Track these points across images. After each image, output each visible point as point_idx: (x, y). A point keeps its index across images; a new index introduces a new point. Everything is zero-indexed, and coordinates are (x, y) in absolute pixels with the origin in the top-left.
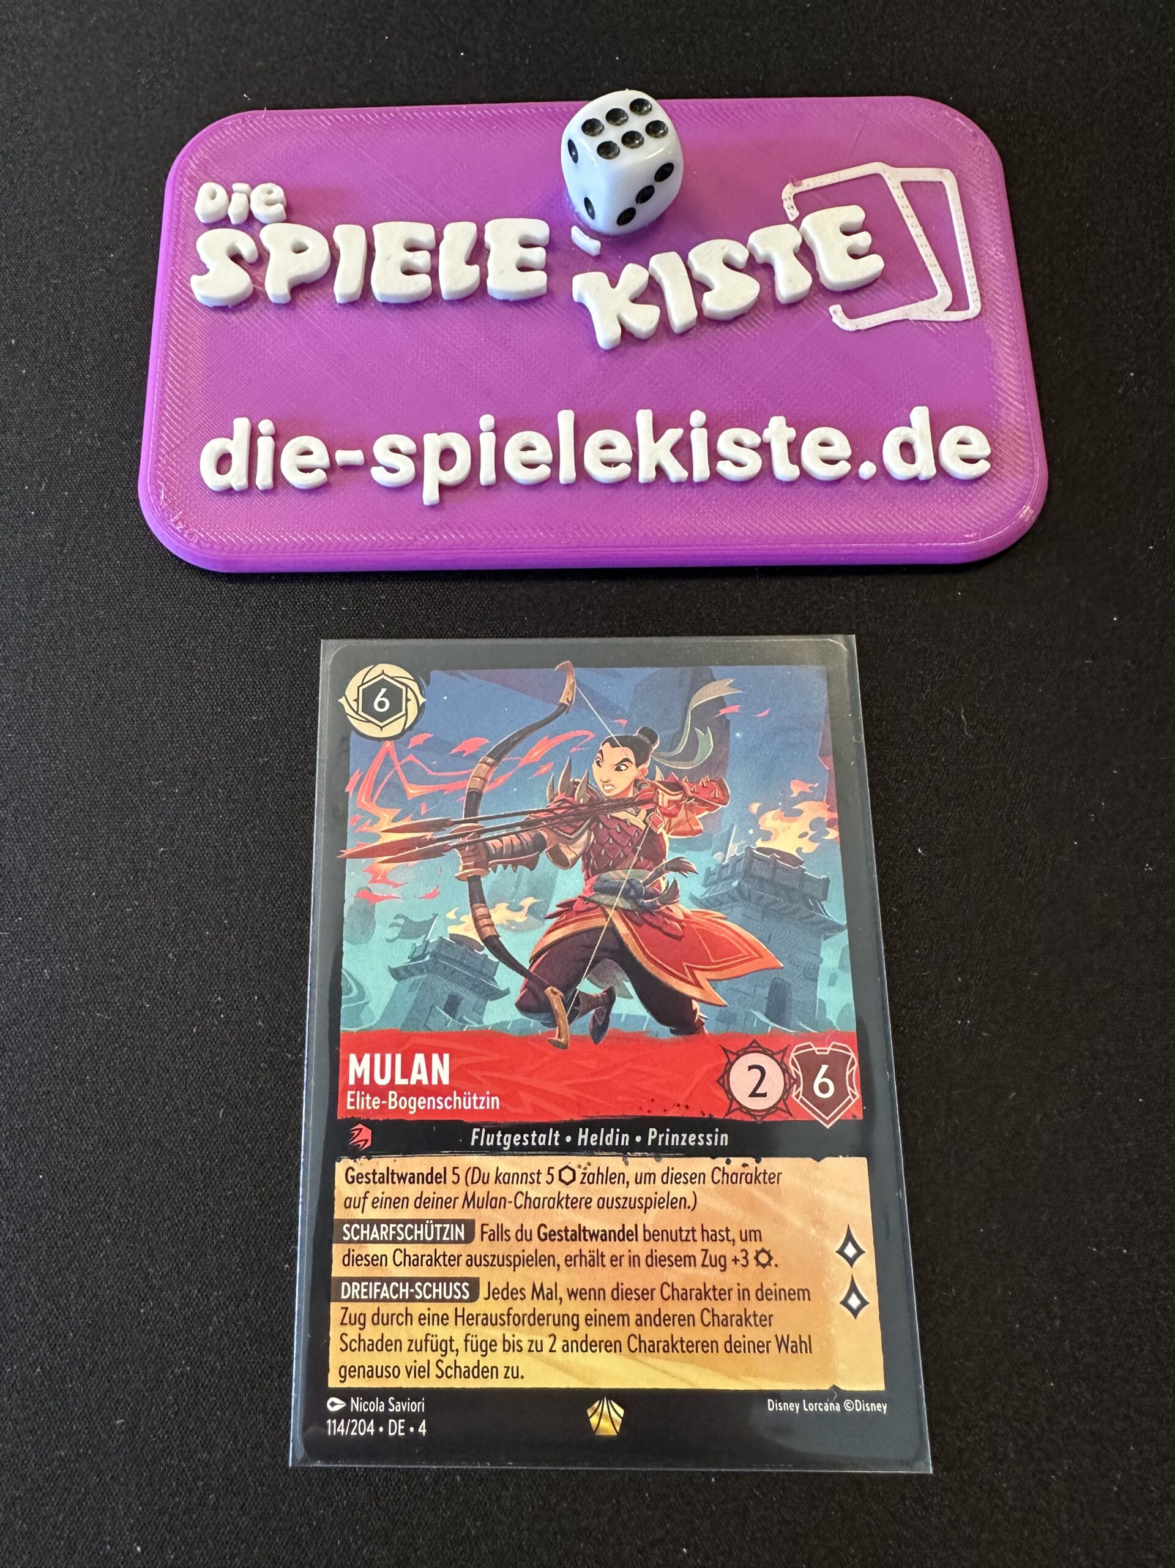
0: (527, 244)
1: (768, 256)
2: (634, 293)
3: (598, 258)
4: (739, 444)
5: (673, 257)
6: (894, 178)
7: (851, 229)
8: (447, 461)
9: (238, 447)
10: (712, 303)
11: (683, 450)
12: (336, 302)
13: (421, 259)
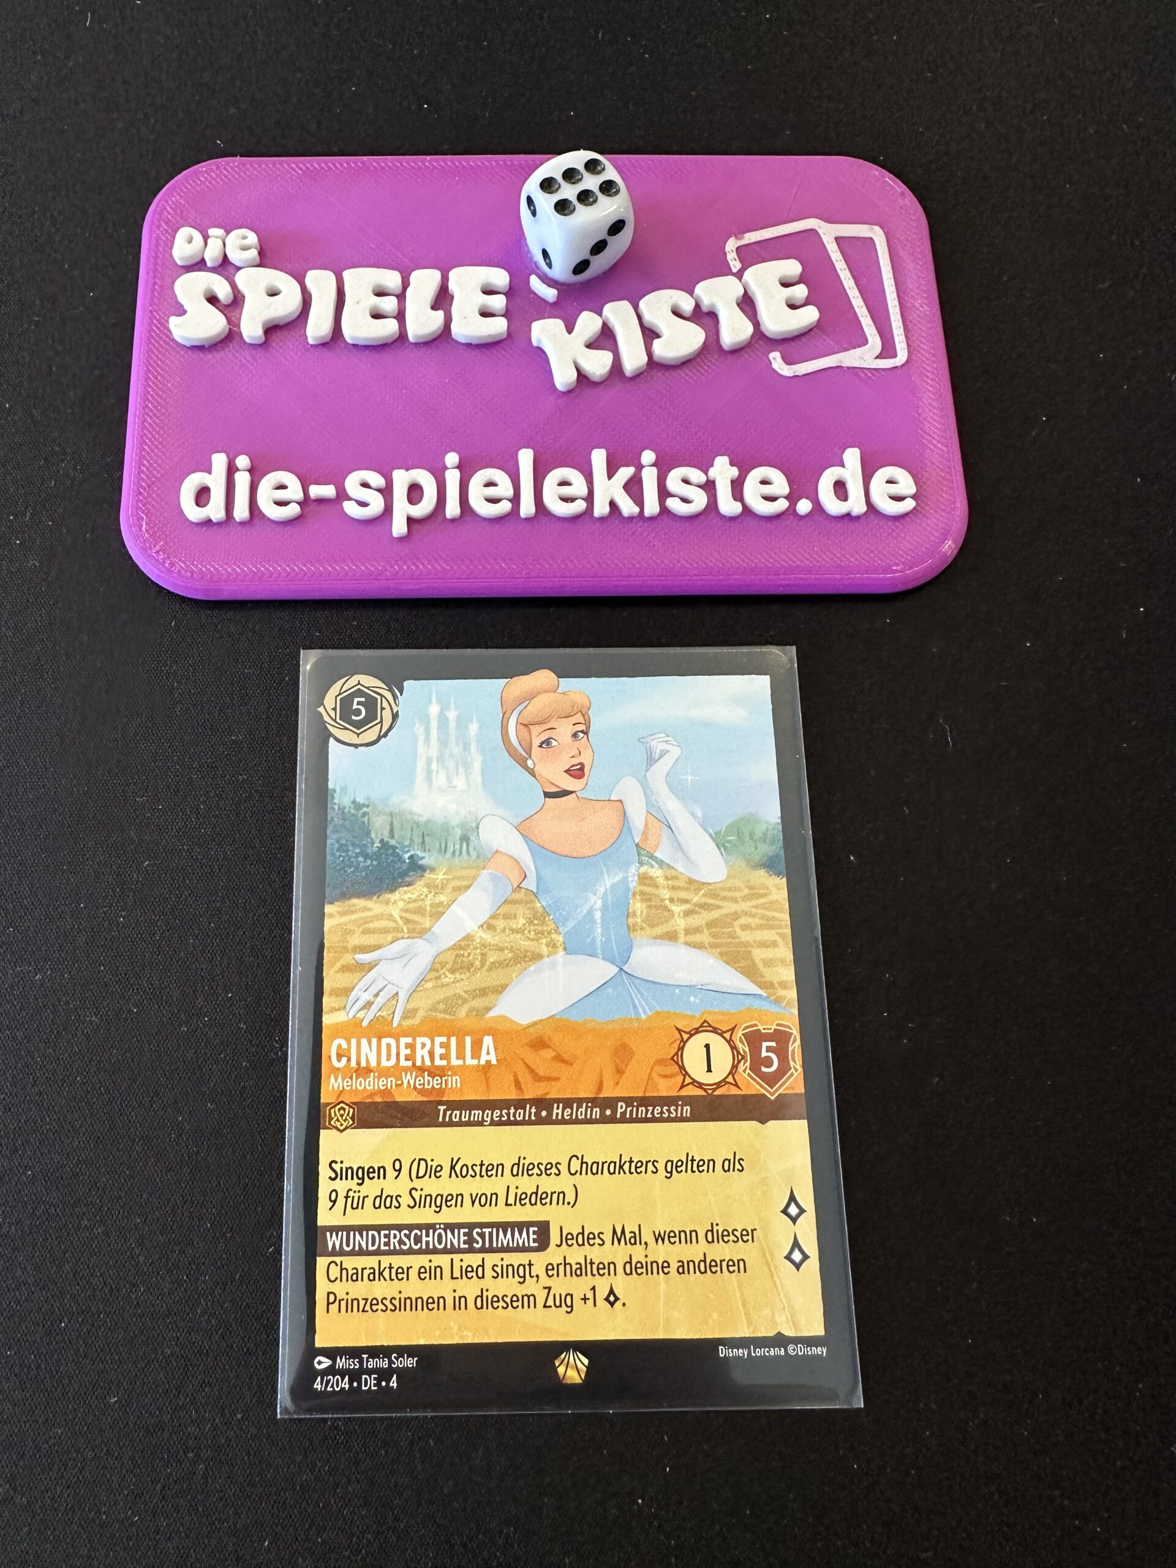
0: (488, 291)
1: (713, 305)
2: (590, 338)
3: (555, 304)
4: (686, 481)
5: (625, 306)
6: (829, 233)
7: (789, 281)
8: (415, 495)
9: (216, 481)
10: (660, 349)
11: (634, 488)
12: (308, 343)
13: (389, 304)
